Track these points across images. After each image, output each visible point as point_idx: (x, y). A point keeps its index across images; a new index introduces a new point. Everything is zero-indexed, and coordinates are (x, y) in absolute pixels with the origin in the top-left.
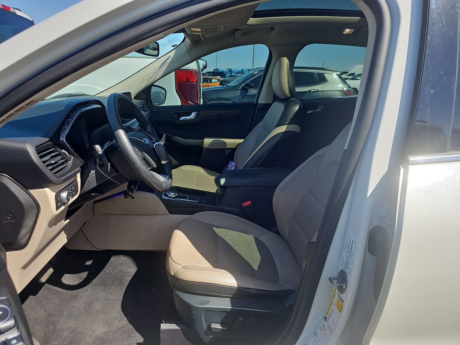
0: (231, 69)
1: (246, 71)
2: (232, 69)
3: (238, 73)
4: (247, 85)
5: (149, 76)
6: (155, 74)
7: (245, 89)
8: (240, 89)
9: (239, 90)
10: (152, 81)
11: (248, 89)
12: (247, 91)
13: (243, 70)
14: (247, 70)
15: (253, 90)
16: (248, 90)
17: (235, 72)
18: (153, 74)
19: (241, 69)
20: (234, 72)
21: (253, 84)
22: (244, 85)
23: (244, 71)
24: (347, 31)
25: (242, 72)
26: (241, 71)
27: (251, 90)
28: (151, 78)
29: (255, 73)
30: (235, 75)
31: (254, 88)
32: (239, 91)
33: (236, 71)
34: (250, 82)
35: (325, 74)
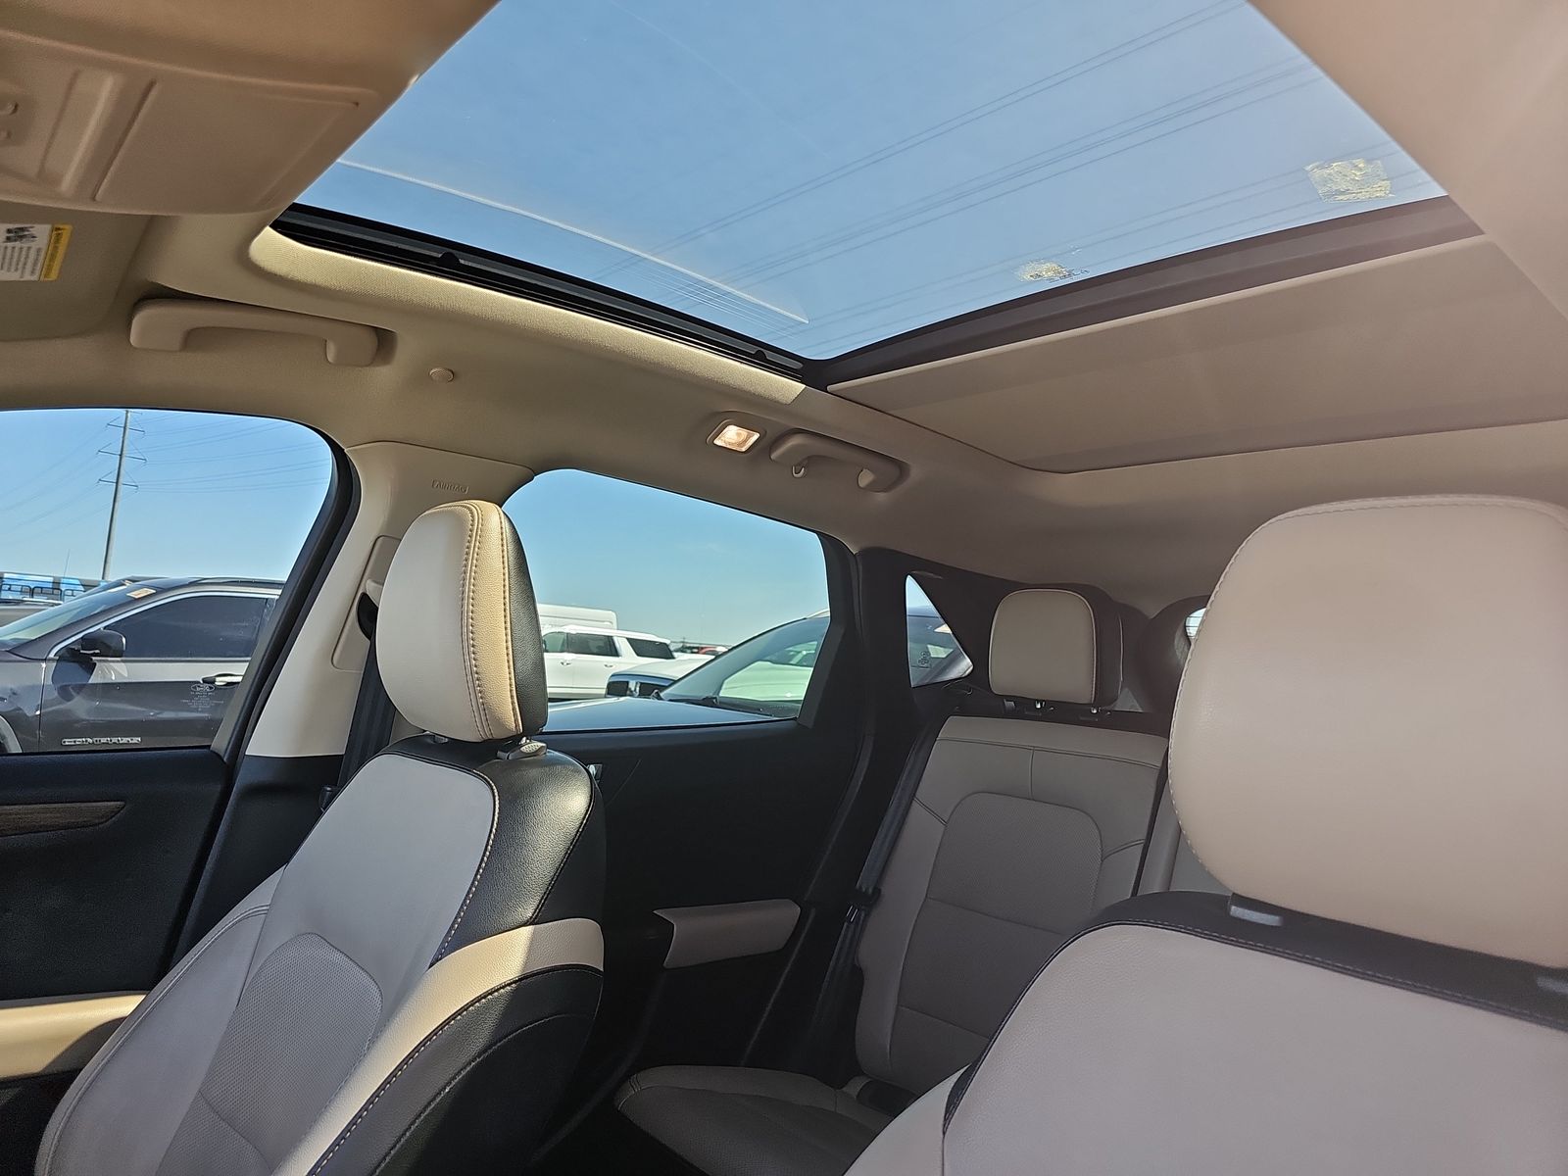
0: (3, 573)
1: (72, 587)
2: (6, 576)
3: (32, 592)
4: (89, 642)
7: (81, 657)
8: (52, 655)
9: (46, 660)
11: (94, 658)
12: (90, 668)
13: (56, 584)
14: (78, 582)
15: (122, 665)
16: (94, 665)
17: (19, 588)
19: (51, 579)
20: (13, 588)
21: (124, 640)
22: (74, 639)
23: (63, 587)
24: (732, 436)
25: (55, 589)
26: (50, 586)
27: (113, 665)
29: (136, 594)
30: (20, 597)
32: (43, 665)
33: (22, 583)
34: (105, 628)
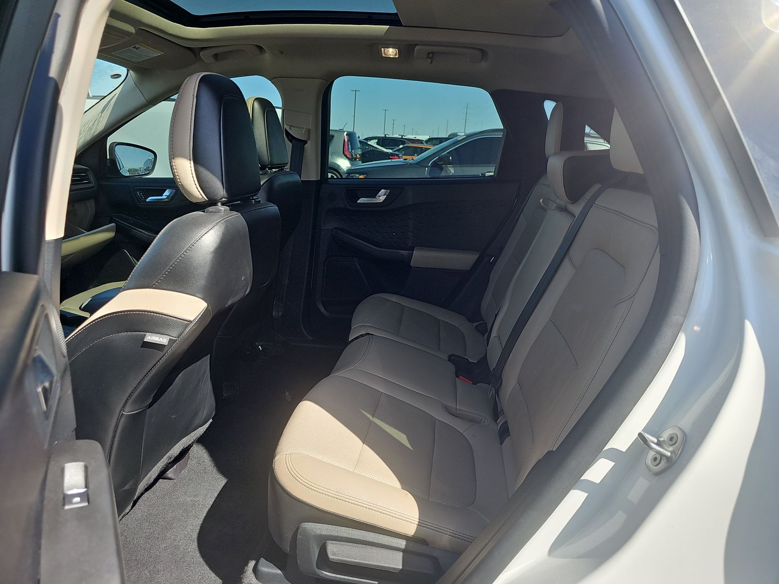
4: (442, 159)
5: (87, 125)
6: (96, 123)
7: (438, 166)
8: (429, 165)
9: (427, 167)
10: (93, 134)
11: (443, 166)
12: (441, 169)
15: (452, 168)
16: (443, 168)
18: (92, 122)
21: (451, 158)
22: (436, 158)
27: (449, 168)
28: (90, 129)
31: (454, 164)
32: (427, 169)
34: (447, 153)
35: (587, 144)
